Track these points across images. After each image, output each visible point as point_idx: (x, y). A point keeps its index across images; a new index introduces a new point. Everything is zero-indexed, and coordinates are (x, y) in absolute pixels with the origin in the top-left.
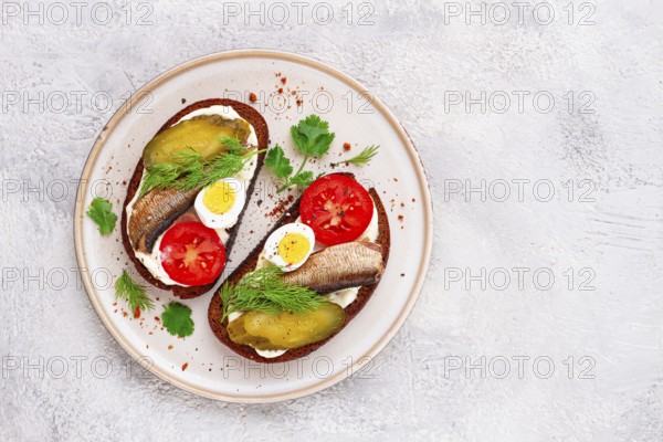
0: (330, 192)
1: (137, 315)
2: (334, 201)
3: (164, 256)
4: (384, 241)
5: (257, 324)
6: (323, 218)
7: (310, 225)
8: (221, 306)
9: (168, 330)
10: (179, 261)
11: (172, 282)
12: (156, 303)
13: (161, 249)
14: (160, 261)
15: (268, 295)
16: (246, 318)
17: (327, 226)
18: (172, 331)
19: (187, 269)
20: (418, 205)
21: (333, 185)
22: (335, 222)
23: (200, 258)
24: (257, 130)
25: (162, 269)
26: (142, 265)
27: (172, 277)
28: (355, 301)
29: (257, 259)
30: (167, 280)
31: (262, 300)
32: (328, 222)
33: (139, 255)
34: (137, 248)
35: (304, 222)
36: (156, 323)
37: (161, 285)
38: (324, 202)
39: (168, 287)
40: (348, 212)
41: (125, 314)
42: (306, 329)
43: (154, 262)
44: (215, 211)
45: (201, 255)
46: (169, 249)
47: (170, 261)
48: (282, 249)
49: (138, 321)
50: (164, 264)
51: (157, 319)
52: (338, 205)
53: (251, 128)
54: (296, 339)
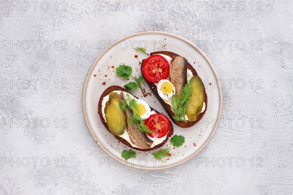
0: (149, 69)
1: (170, 155)
2: (153, 69)
3: (155, 137)
4: (172, 54)
5: (192, 109)
6: (158, 75)
7: (159, 80)
8: (181, 122)
9: (180, 146)
10: (159, 131)
11: (166, 136)
12: (168, 146)
13: (152, 137)
14: (157, 139)
15: (183, 102)
16: (188, 113)
17: (162, 74)
18: (181, 144)
19: (163, 129)
20: (167, 38)
21: (146, 67)
22: (161, 71)
23: (160, 123)
24: (116, 90)
25: (160, 139)
26: (156, 146)
27: (164, 136)
28: (192, 71)
29: (166, 104)
30: (164, 138)
31: (184, 105)
32: (160, 73)
33: (152, 146)
34: (149, 146)
35: (158, 82)
36: (175, 149)
37: (166, 141)
38: (152, 73)
39: (167, 139)
40: (158, 64)
41: (168, 159)
42: (198, 92)
43: (156, 141)
44: (144, 112)
45: (158, 123)
46: (153, 134)
47: (158, 135)
48: (166, 93)
49: (172, 155)
50: (158, 138)
51: (174, 148)
52: (154, 68)
53: (114, 92)
54: (201, 97)
